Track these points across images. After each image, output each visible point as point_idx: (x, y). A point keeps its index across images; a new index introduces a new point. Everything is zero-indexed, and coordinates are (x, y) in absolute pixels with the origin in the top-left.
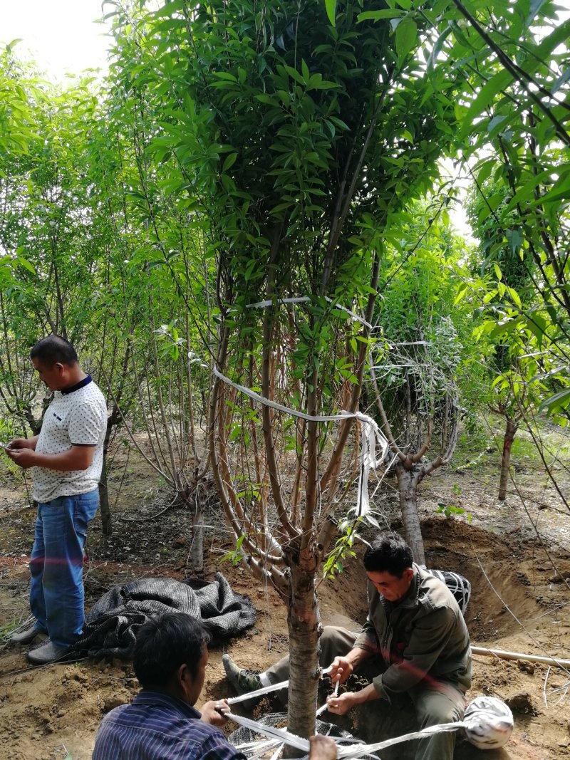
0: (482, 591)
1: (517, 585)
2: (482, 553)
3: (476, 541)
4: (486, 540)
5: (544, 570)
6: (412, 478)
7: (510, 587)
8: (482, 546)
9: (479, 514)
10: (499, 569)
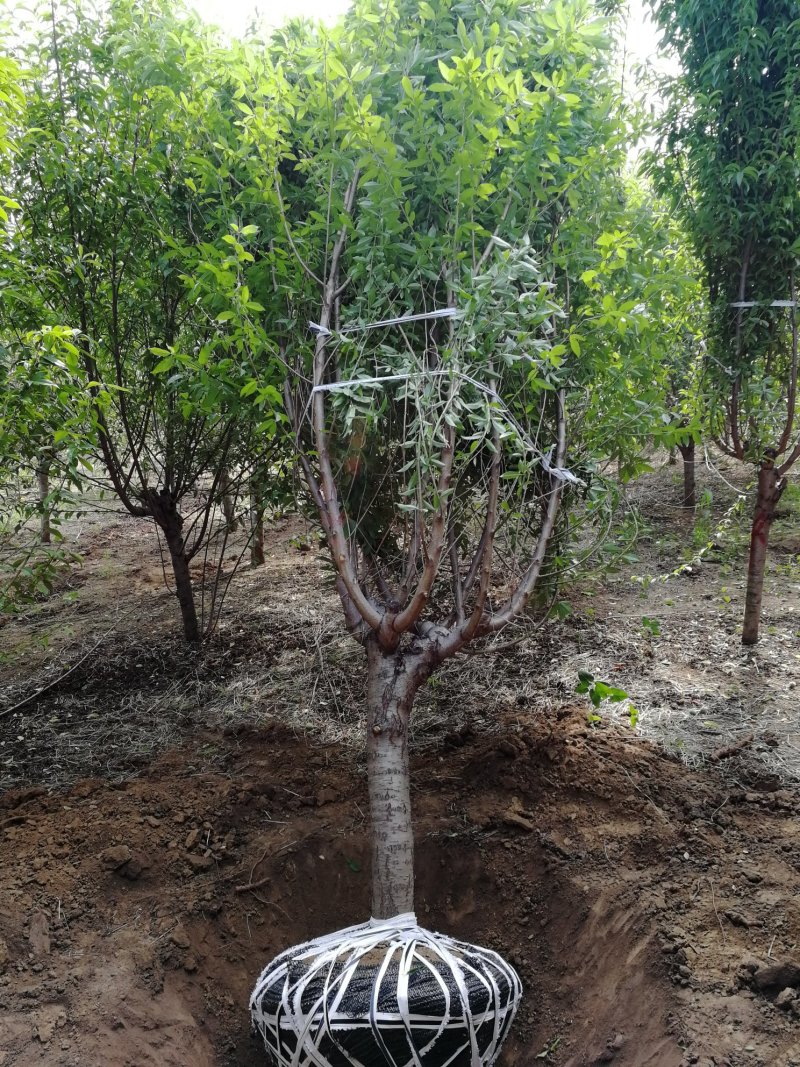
0: (578, 968)
1: (655, 976)
2: (611, 839)
3: (607, 800)
4: (631, 798)
5: (746, 926)
6: (397, 673)
7: (639, 976)
8: (619, 815)
9: (680, 689)
10: (628, 907)
